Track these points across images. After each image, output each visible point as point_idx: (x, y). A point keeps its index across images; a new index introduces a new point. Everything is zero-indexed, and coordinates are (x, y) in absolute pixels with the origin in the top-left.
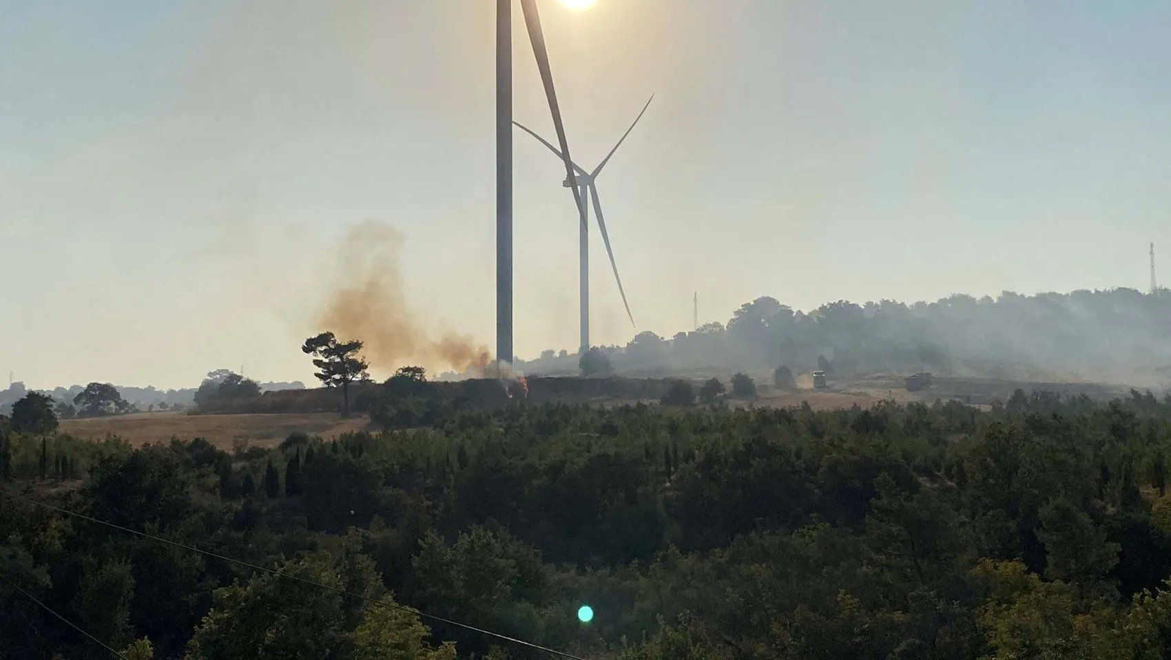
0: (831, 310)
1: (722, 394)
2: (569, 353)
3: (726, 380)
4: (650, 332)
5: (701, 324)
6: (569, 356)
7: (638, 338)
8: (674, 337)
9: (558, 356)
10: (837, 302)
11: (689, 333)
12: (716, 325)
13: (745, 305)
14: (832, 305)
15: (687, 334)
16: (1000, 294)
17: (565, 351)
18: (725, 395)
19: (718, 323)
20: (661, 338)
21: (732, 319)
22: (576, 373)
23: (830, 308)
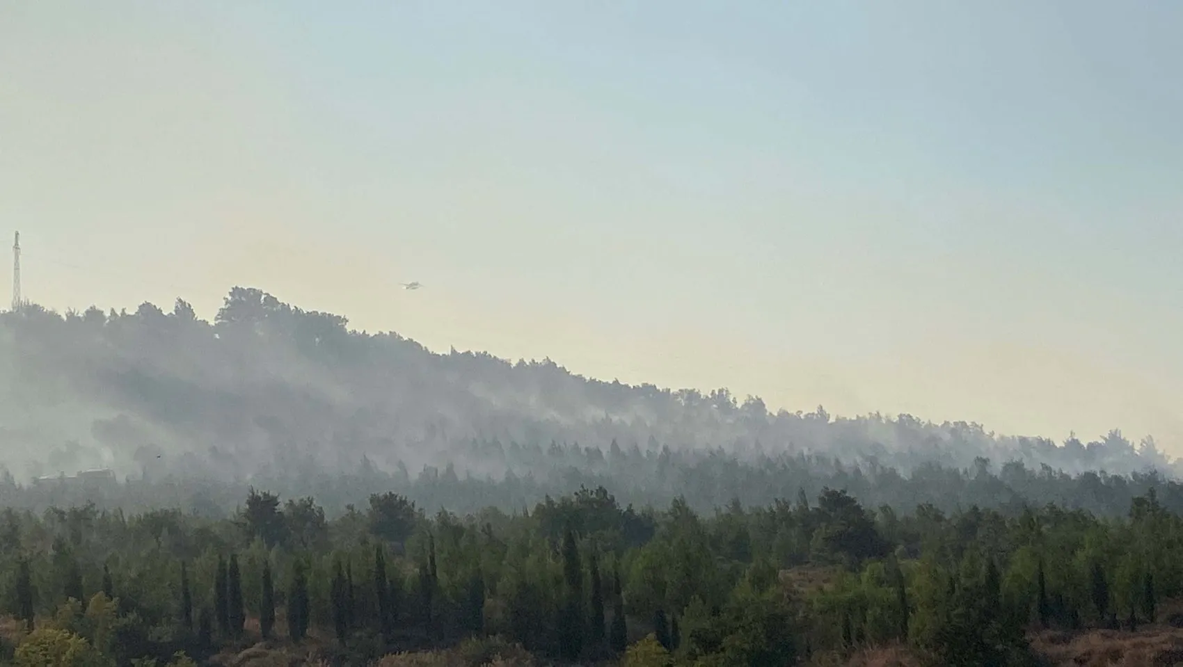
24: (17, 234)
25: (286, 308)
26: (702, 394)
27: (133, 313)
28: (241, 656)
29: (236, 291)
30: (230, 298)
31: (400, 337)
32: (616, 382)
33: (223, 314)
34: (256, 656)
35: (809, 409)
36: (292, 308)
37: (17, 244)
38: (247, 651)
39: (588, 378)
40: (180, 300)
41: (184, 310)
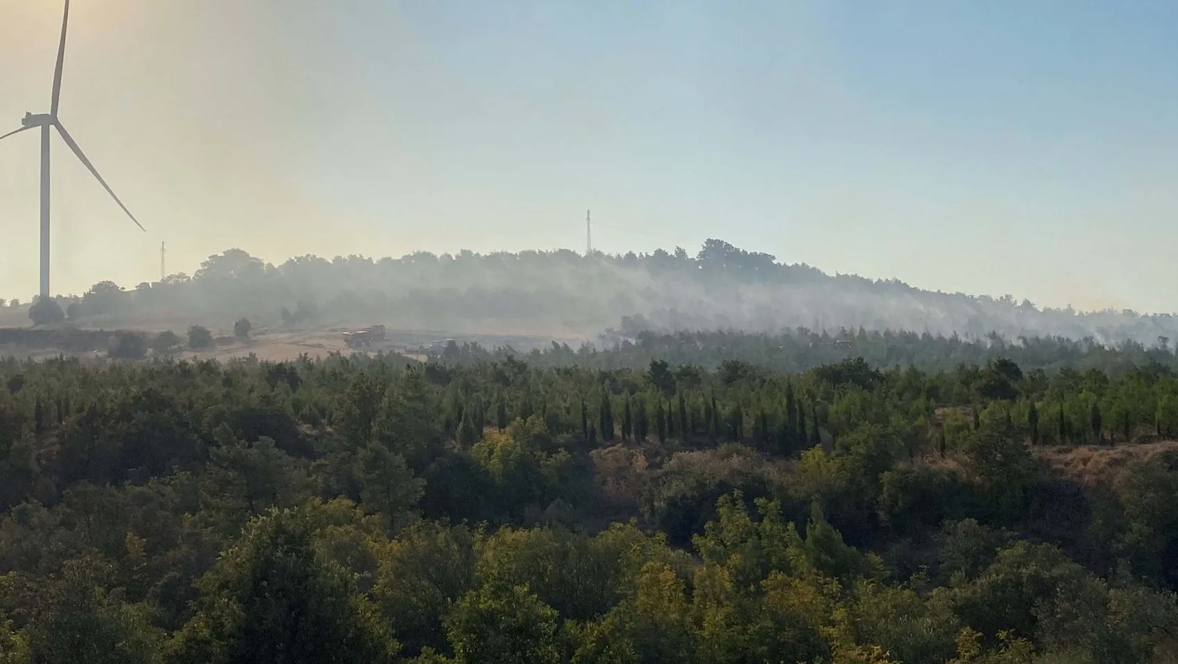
0: (298, 263)
1: (176, 347)
2: (21, 303)
3: (181, 331)
4: (110, 282)
5: (167, 275)
6: (21, 306)
7: (96, 288)
8: (136, 287)
9: (9, 305)
10: (304, 256)
11: (153, 284)
12: (182, 276)
13: (213, 256)
14: (299, 259)
15: (150, 285)
16: (459, 252)
17: (18, 300)
18: (180, 347)
19: (184, 274)
20: (122, 288)
21: (199, 271)
22: (28, 324)
23: (298, 261)
24: (589, 212)
25: (737, 250)
26: (994, 298)
27: (652, 255)
28: (606, 451)
29: (709, 241)
30: (705, 245)
31: (808, 266)
32: (939, 291)
33: (702, 255)
34: (616, 451)
35: (1064, 307)
36: (741, 250)
37: (588, 217)
38: (610, 449)
39: (921, 290)
40: (678, 248)
41: (681, 253)
